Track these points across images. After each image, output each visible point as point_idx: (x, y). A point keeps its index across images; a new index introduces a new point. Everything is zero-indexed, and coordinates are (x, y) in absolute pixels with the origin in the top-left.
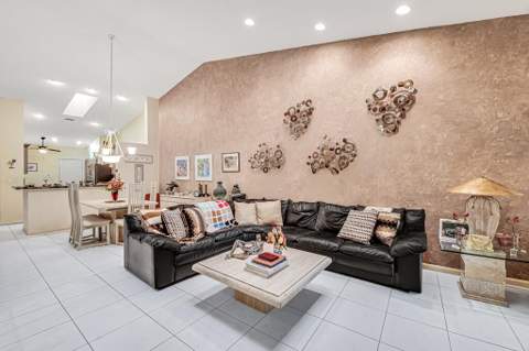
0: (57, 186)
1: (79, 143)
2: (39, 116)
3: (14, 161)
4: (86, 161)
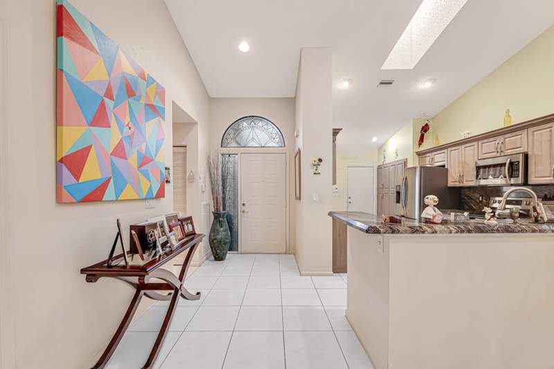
3: (320, 160)
4: (379, 168)
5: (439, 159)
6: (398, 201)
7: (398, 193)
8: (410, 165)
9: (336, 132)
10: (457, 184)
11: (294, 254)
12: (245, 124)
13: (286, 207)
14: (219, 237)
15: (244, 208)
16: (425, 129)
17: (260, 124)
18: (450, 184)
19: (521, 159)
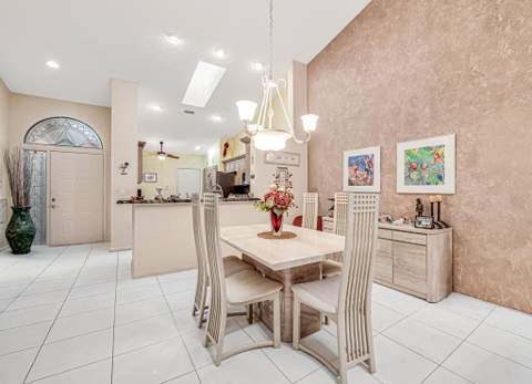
0: (174, 200)
1: (198, 148)
2: (156, 108)
3: (127, 164)
4: (204, 171)
8: (219, 170)
9: (141, 144)
14: (20, 230)
15: (53, 203)
16: (227, 145)
17: (75, 126)
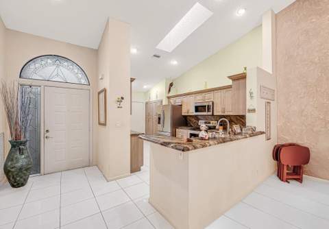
3: (122, 98)
4: (147, 103)
5: (178, 101)
6: (159, 123)
7: (159, 119)
8: (164, 103)
9: (132, 80)
10: (186, 114)
11: (97, 166)
12: (49, 61)
13: (89, 130)
14: (19, 164)
15: (47, 134)
16: (171, 85)
17: (66, 64)
18: (183, 114)
19: (211, 104)
